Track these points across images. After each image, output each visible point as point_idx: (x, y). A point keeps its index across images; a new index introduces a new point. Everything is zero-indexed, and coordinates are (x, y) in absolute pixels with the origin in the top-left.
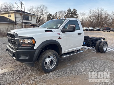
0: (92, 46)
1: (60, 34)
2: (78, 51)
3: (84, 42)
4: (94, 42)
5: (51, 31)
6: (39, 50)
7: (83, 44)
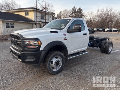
0: (97, 47)
1: (65, 35)
2: (84, 51)
4: (99, 43)
5: (56, 32)
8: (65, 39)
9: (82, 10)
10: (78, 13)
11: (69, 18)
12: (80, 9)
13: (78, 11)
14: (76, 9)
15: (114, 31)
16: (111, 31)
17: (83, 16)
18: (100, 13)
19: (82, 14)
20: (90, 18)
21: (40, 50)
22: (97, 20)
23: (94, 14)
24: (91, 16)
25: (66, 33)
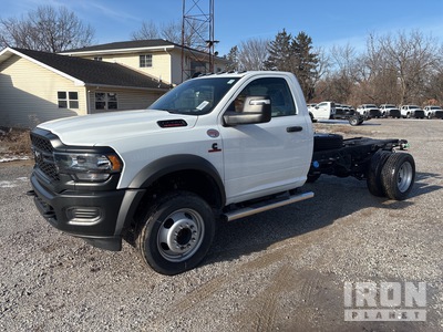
1: (213, 133)
3: (313, 160)
5: (182, 123)
6: (136, 192)
7: (312, 166)
8: (215, 148)
9: (310, 40)
10: (296, 52)
11: (235, 75)
12: (302, 37)
13: (295, 44)
14: (289, 38)
15: (432, 116)
16: (419, 115)
17: (315, 62)
19: (312, 56)
20: (340, 71)
21: (118, 187)
22: (364, 74)
23: (357, 55)
24: (343, 61)
25: (219, 128)
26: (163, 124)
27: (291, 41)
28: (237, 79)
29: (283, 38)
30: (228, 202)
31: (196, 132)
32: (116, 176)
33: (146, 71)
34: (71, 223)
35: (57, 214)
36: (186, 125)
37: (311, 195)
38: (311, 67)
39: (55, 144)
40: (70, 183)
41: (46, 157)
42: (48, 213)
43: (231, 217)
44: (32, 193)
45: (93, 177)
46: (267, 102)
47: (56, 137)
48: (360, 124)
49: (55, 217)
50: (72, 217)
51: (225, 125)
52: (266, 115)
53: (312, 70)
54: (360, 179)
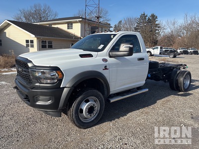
0: (164, 80)
1: (106, 61)
4: (167, 73)
7: (148, 77)
8: (106, 68)
9: (156, 17)
10: (149, 24)
12: (153, 16)
13: (149, 19)
14: (146, 16)
17: (159, 27)
18: (189, 22)
19: (157, 25)
20: (170, 31)
21: (61, 87)
22: (183, 33)
25: (107, 58)
26: (82, 56)
27: (147, 18)
28: (115, 35)
29: (143, 16)
30: (111, 93)
31: (97, 60)
32: (60, 81)
33: (70, 31)
34: (37, 103)
35: (30, 99)
36: (92, 56)
37: (147, 90)
38: (157, 30)
39: (30, 65)
40: (37, 84)
41: (25, 71)
42: (25, 99)
43: (112, 101)
44: (16, 88)
45: (49, 81)
46: (131, 46)
47: (31, 62)
48: (175, 57)
49: (29, 101)
50: (38, 100)
51: (110, 57)
52: (130, 52)
53: (157, 31)
54: (165, 82)
